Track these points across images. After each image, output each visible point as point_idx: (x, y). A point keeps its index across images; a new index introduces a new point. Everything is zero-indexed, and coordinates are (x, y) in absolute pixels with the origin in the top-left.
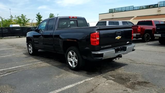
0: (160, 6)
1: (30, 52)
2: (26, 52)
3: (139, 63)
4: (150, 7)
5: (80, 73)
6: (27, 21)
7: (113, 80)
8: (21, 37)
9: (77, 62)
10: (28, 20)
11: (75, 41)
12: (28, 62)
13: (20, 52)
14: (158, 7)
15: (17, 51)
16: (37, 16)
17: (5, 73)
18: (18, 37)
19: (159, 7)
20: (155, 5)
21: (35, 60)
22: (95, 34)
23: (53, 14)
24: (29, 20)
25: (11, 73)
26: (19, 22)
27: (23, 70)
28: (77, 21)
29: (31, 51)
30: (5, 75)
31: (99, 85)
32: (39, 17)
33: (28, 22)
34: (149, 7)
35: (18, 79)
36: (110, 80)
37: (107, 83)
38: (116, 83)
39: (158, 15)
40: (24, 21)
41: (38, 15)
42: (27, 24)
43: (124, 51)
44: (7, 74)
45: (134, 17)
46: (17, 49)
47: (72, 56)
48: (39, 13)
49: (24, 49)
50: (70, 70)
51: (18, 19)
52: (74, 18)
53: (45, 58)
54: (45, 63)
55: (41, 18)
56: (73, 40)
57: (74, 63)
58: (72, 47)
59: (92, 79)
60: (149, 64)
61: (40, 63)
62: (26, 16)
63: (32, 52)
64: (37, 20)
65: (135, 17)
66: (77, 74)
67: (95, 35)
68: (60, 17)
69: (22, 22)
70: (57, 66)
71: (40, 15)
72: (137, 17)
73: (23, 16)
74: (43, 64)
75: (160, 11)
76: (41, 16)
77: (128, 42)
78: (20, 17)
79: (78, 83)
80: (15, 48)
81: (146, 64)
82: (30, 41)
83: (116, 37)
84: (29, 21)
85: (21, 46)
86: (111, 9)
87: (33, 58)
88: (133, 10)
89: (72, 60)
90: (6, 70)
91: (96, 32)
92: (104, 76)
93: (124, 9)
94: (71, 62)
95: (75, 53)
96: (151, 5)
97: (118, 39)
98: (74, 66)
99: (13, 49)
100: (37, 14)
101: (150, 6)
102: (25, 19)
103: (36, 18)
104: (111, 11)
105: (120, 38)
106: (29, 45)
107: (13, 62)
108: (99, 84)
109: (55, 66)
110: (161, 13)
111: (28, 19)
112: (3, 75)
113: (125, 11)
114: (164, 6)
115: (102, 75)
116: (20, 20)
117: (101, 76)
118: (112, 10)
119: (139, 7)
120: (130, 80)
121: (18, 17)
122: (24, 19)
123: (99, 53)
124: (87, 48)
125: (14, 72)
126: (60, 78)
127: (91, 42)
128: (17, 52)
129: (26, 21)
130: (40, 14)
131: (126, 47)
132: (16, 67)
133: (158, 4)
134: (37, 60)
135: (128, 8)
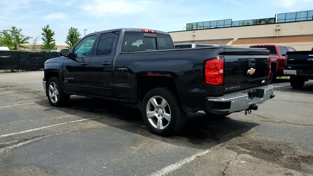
0: (279, 21)
1: (52, 100)
2: (41, 100)
3: (278, 121)
4: (262, 23)
5: (175, 140)
6: (23, 41)
7: (249, 154)
8: (15, 72)
9: (169, 120)
10: (25, 39)
11: (169, 75)
12: (55, 119)
13: (27, 100)
14: (275, 23)
15: (20, 98)
16: (43, 32)
17: (16, 141)
18: (10, 71)
19: (278, 23)
20: (270, 19)
21: (68, 116)
22: (215, 61)
23: (76, 30)
24: (28, 38)
25: (29, 141)
26: (7, 43)
27: (53, 136)
28: (156, 38)
29: (54, 98)
30: (18, 145)
31: (228, 163)
32: (48, 34)
33: (26, 43)
34: (258, 22)
35: (52, 154)
36: (244, 154)
37: (242, 159)
38: (260, 160)
39: (276, 37)
40: (18, 39)
41: (45, 30)
42: (23, 47)
43: (259, 98)
44: (21, 144)
45: (233, 39)
46: (18, 95)
47: (158, 108)
48: (48, 27)
49: (32, 94)
50: (154, 136)
51: (3, 35)
52: (151, 32)
53: (85, 111)
54: (93, 121)
55: (52, 37)
56: (162, 75)
57: (161, 121)
58: (158, 89)
59: (207, 152)
60: (297, 123)
61: (83, 121)
62: (21, 30)
63: (56, 100)
64: (43, 39)
65: (236, 39)
66: (171, 143)
67: (215, 64)
68: (125, 29)
69: (13, 42)
70: (122, 128)
71: (49, 31)
72: (239, 39)
73: (14, 31)
74: (89, 123)
75: (279, 30)
76: (52, 32)
77: (263, 81)
78: (9, 33)
79: (186, 160)
80: (12, 92)
81: (292, 124)
82: (53, 78)
83: (249, 70)
84: (28, 41)
85: (24, 87)
86: (190, 24)
87: (62, 112)
88: (232, 27)
89: (156, 115)
90: (16, 135)
91: (218, 58)
92: (228, 146)
93: (214, 25)
94: (155, 119)
95: (164, 102)
96: (263, 20)
97: (252, 75)
98: (162, 128)
99: (8, 94)
100: (43, 28)
101: (260, 21)
102: (20, 37)
103: (42, 36)
104: (191, 28)
105: (254, 72)
106: (51, 86)
107: (23, 119)
108: (227, 161)
109: (117, 127)
110: (281, 34)
111: (25, 37)
112: (13, 147)
113: (216, 28)
114: (285, 22)
115: (222, 144)
116: (9, 39)
117: (222, 146)
118: (192, 25)
119: (242, 22)
120: (282, 152)
121: (5, 33)
122: (17, 37)
123: (223, 99)
124: (196, 90)
125: (35, 140)
126: (141, 150)
127: (207, 78)
128: (21, 100)
129: (21, 41)
130: (50, 28)
131: (264, 90)
132: (35, 129)
133: (275, 19)
134: (72, 116)
135: (222, 23)
